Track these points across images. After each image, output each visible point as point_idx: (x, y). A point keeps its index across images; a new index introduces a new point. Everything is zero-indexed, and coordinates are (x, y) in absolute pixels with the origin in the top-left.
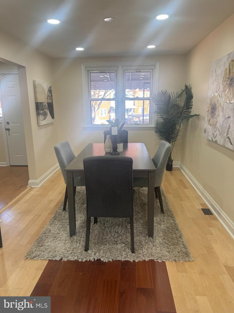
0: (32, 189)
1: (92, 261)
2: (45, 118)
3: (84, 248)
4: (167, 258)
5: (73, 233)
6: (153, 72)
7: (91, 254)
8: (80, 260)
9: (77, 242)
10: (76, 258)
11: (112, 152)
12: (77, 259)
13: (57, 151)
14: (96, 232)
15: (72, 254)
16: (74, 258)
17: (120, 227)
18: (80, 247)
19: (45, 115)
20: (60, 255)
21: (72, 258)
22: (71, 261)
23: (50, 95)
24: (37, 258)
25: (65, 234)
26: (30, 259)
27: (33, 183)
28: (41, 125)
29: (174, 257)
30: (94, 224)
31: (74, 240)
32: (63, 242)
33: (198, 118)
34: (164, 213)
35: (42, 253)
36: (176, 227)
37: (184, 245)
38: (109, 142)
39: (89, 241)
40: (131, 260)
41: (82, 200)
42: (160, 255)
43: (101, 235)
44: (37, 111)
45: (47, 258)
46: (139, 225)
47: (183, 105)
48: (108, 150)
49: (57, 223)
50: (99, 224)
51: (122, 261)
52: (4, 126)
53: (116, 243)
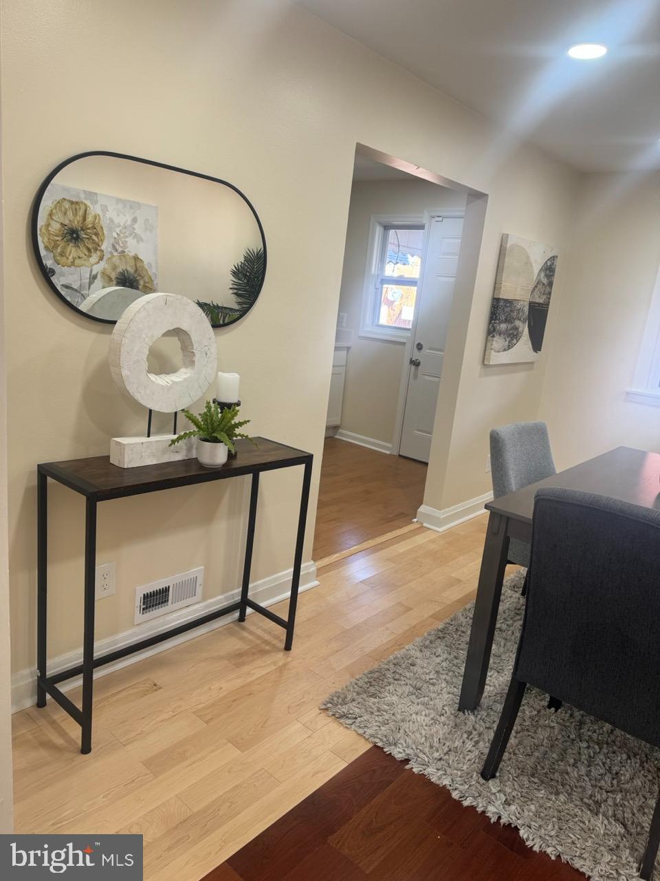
0: (422, 529)
1: (490, 819)
2: (509, 347)
3: (481, 767)
5: (470, 700)
7: (494, 794)
8: (455, 795)
9: (470, 733)
10: (446, 782)
12: (449, 787)
13: (496, 444)
15: (440, 764)
16: (440, 778)
17: (635, 763)
18: (471, 756)
19: (513, 336)
20: (408, 747)
21: (434, 775)
22: (430, 783)
23: (545, 281)
24: (350, 721)
25: (447, 694)
26: (334, 715)
27: (429, 515)
28: (491, 363)
30: (549, 707)
31: (466, 724)
32: (433, 714)
35: (367, 717)
43: (555, 756)
44: (490, 323)
45: (372, 736)
49: (439, 651)
50: (564, 713)
52: (409, 353)
53: (593, 806)
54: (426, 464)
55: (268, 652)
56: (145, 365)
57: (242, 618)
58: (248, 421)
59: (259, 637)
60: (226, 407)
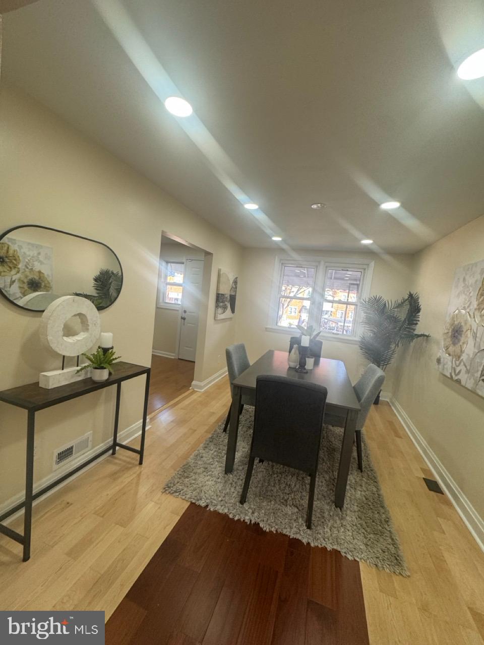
0: (194, 392)
1: (246, 523)
2: (224, 312)
3: (239, 499)
4: (363, 556)
5: (229, 469)
6: (365, 273)
7: (247, 510)
8: (231, 516)
9: (232, 484)
10: (226, 511)
11: (297, 367)
12: (227, 513)
13: (228, 355)
14: (260, 476)
15: (222, 503)
16: (223, 510)
17: (295, 478)
18: (235, 495)
19: (225, 308)
20: (207, 499)
22: (219, 513)
23: (234, 286)
24: (178, 494)
25: (218, 468)
26: (169, 493)
27: (197, 385)
28: (218, 319)
29: (375, 559)
30: (260, 462)
31: (229, 480)
32: (215, 479)
33: (427, 340)
34: (362, 471)
35: (185, 489)
36: (380, 501)
37: (392, 539)
38: (295, 354)
39: (248, 488)
40: (305, 541)
41: (250, 422)
42: (351, 546)
43: (266, 484)
44: (216, 303)
45: (189, 498)
46: (322, 482)
47: (403, 319)
48: (292, 365)
49: (212, 447)
50: (265, 463)
51: (291, 537)
52: (180, 314)
53: (285, 503)
54: (195, 362)
55: (131, 468)
56: (61, 333)
57: (114, 453)
58: (120, 357)
59: (125, 461)
60: (106, 350)
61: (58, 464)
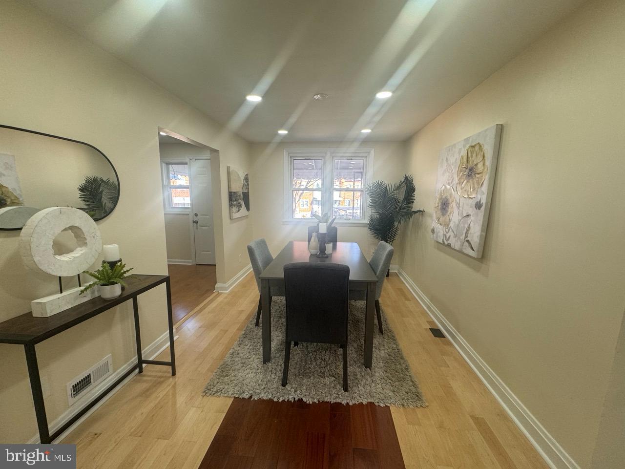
0: (219, 294)
1: (291, 401)
2: (239, 211)
3: (281, 382)
4: (392, 400)
5: (267, 359)
6: (366, 161)
7: (290, 390)
8: (275, 400)
9: (271, 371)
10: (270, 396)
11: (318, 254)
12: (271, 398)
13: (251, 251)
14: (297, 358)
15: (265, 390)
16: (267, 396)
17: (328, 352)
18: (276, 380)
19: (239, 206)
20: (249, 391)
21: (265, 396)
22: (264, 400)
23: (246, 184)
24: (219, 393)
25: (256, 360)
26: (210, 395)
27: (221, 287)
28: (234, 218)
29: (401, 401)
30: (295, 346)
31: (268, 368)
32: (254, 371)
33: (423, 215)
34: (382, 334)
35: (226, 387)
36: (399, 354)
37: (412, 382)
38: (314, 242)
39: (288, 371)
40: (344, 403)
41: (280, 312)
42: (382, 396)
43: (304, 364)
44: (230, 202)
45: (232, 394)
46: (352, 351)
47: (402, 200)
48: (314, 252)
49: (247, 343)
50: (300, 346)
51: (332, 403)
52: (191, 218)
53: (322, 375)
54: (215, 265)
55: (163, 382)
56: (52, 251)
57: (141, 371)
58: (132, 269)
59: (155, 376)
60: (113, 264)
61: (74, 397)
